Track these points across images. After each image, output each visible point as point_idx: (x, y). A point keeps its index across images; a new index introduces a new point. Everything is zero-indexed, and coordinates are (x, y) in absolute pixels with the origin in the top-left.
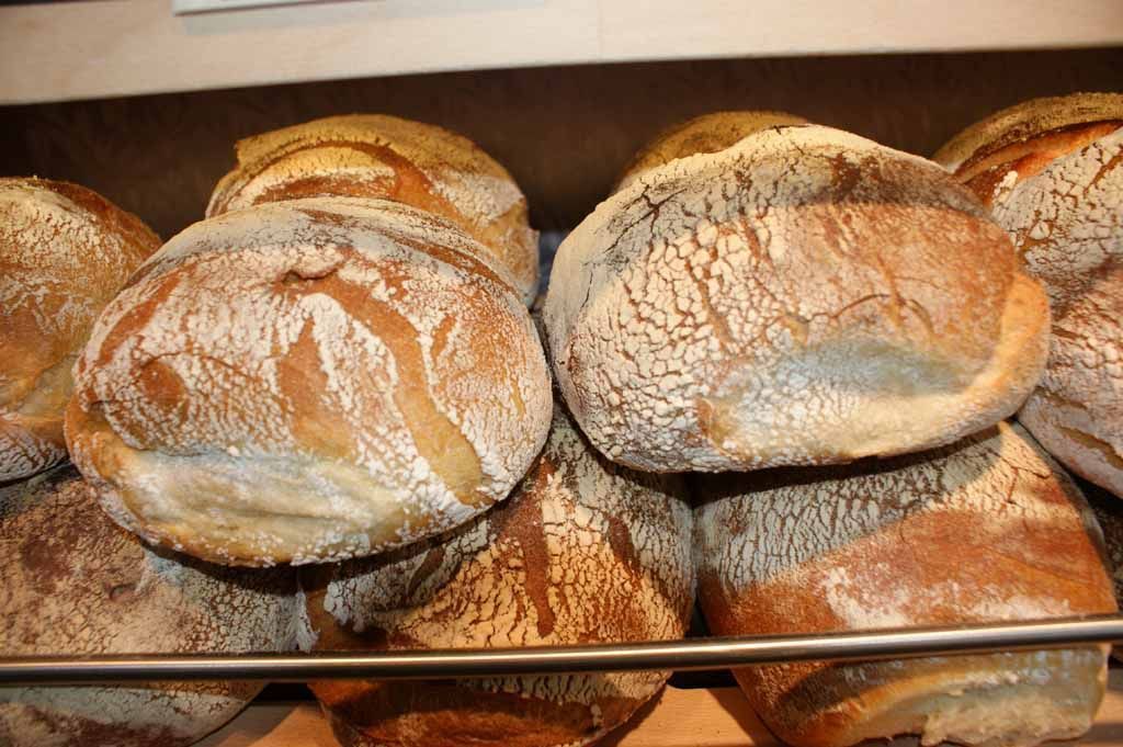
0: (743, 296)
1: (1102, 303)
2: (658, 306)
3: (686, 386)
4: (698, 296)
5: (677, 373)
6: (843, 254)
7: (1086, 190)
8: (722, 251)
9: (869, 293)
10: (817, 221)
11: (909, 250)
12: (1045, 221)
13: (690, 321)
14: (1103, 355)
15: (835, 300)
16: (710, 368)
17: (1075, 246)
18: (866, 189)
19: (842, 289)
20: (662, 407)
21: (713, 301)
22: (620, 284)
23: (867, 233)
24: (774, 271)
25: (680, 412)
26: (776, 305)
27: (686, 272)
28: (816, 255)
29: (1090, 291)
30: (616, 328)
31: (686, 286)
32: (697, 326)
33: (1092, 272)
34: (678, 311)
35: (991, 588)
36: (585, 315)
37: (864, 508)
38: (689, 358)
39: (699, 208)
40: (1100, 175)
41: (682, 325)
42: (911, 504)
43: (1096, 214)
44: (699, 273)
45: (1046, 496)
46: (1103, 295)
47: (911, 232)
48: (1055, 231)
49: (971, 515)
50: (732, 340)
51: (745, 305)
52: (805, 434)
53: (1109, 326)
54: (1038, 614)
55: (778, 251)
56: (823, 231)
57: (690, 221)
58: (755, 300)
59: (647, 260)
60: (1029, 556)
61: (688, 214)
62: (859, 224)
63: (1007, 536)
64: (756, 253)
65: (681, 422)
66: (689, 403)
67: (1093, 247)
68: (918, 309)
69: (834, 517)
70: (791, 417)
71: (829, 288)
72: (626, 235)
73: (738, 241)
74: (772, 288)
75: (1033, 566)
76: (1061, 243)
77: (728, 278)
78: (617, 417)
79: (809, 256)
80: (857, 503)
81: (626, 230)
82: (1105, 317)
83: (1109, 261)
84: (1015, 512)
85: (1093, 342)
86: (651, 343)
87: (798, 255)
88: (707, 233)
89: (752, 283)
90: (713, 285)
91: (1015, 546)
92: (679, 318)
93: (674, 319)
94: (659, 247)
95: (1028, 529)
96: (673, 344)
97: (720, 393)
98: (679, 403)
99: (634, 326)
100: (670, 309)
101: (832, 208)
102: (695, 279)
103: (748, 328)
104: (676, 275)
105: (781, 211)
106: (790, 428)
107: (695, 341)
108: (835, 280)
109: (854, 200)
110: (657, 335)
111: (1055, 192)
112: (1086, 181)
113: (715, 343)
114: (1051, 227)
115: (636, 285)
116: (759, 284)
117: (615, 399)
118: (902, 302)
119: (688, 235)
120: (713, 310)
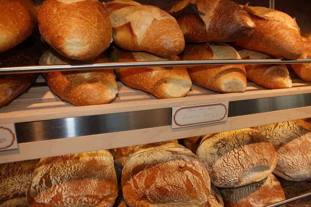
0: (245, 161)
1: (281, 151)
2: (231, 163)
3: (237, 176)
4: (238, 162)
5: (236, 174)
6: (256, 153)
7: (274, 130)
8: (240, 154)
9: (261, 159)
10: (251, 147)
11: (264, 151)
12: (268, 135)
13: (237, 166)
14: (283, 159)
15: (257, 161)
16: (241, 173)
17: (275, 140)
18: (255, 140)
19: (258, 159)
20: (233, 179)
21: (241, 163)
22: (222, 159)
23: (258, 149)
24: (248, 157)
25: (236, 180)
26: (250, 163)
27: (235, 158)
28: (253, 153)
29: (279, 149)
30: (223, 167)
31: (235, 160)
32: (238, 167)
33: (279, 145)
34: (235, 164)
35: (273, 197)
36: (215, 164)
37: (253, 187)
38: (238, 172)
39: (232, 145)
40: (275, 128)
41: (236, 167)
42: (260, 186)
43: (277, 135)
44: (237, 158)
45: (275, 180)
46: (281, 150)
47: (263, 148)
48: (271, 137)
49: (267, 186)
50: (244, 169)
51: (245, 163)
52: (251, 180)
53: (283, 155)
54: (280, 201)
55: (248, 154)
56: (253, 149)
57: (232, 148)
58: (247, 162)
59: (227, 155)
60: (276, 191)
61: (231, 146)
62: (257, 147)
63: (273, 189)
64: (245, 154)
65: (236, 181)
66: (237, 178)
67: (278, 141)
68: (266, 160)
69: (248, 190)
70: (249, 178)
71: (256, 159)
72: (220, 150)
73: (242, 152)
74: (249, 160)
75: (277, 193)
76: (272, 139)
77: (242, 159)
78: (223, 181)
79: (252, 154)
80: (252, 187)
81: (219, 149)
82: (282, 153)
83: (281, 144)
84: (273, 184)
85: (281, 157)
86: (230, 169)
87: (251, 154)
88: (236, 151)
89: (246, 159)
90: (240, 160)
91: (274, 190)
92: (235, 165)
93: (234, 166)
94: (228, 153)
95: (275, 187)
96: (235, 170)
97: (242, 176)
98: (236, 179)
99: (226, 166)
100: (233, 164)
101: (252, 145)
102: (237, 159)
103: (246, 166)
104: (233, 158)
105: (246, 146)
106: (249, 179)
107: (238, 169)
108: (257, 157)
109: (255, 143)
110: (232, 168)
111: (268, 129)
112: (273, 128)
113: (242, 169)
114: (270, 136)
115: (226, 159)
116: (247, 159)
117: (223, 178)
118: (264, 159)
119: (233, 151)
120: (241, 164)
